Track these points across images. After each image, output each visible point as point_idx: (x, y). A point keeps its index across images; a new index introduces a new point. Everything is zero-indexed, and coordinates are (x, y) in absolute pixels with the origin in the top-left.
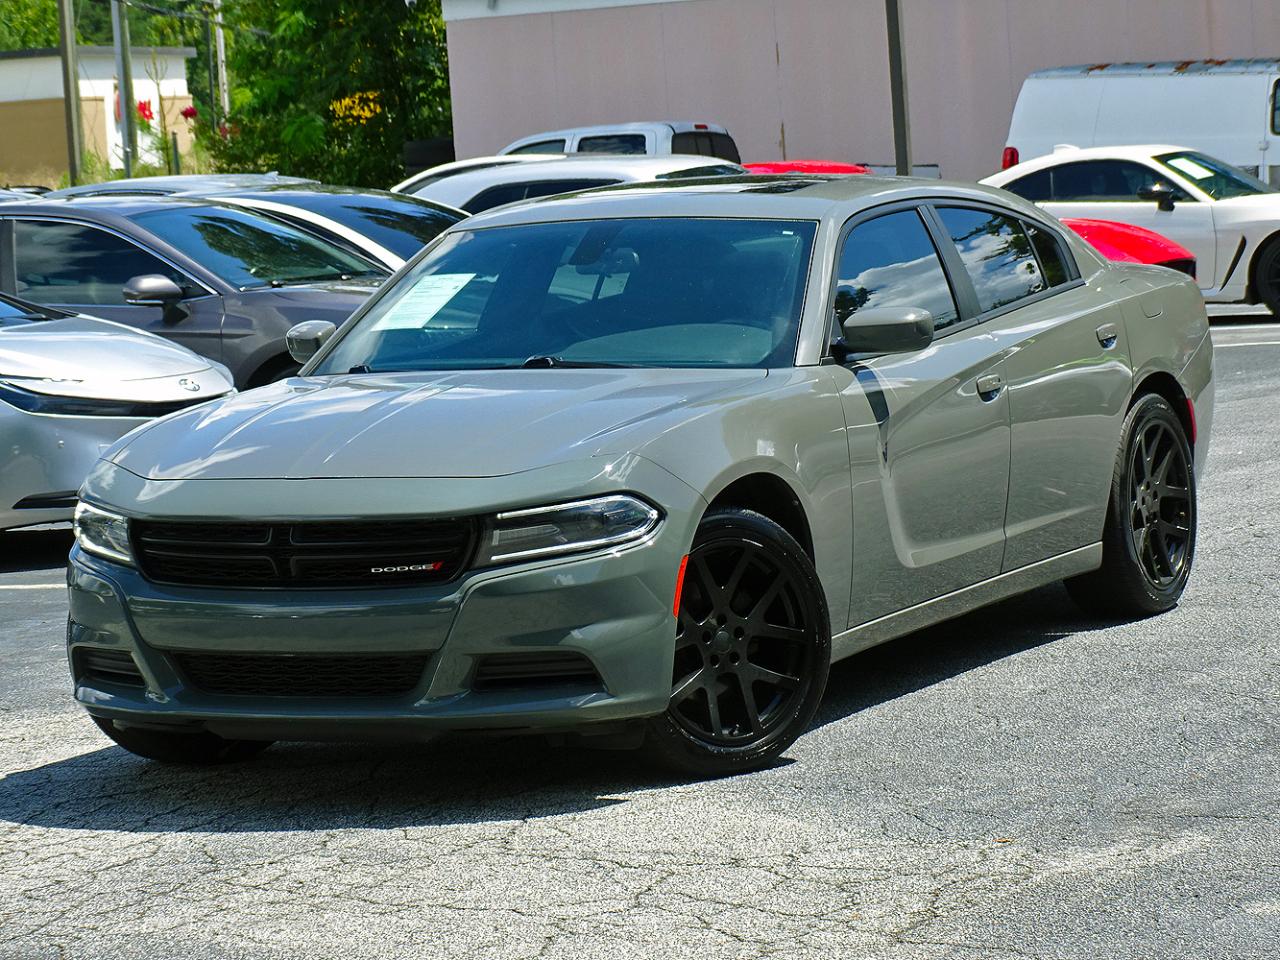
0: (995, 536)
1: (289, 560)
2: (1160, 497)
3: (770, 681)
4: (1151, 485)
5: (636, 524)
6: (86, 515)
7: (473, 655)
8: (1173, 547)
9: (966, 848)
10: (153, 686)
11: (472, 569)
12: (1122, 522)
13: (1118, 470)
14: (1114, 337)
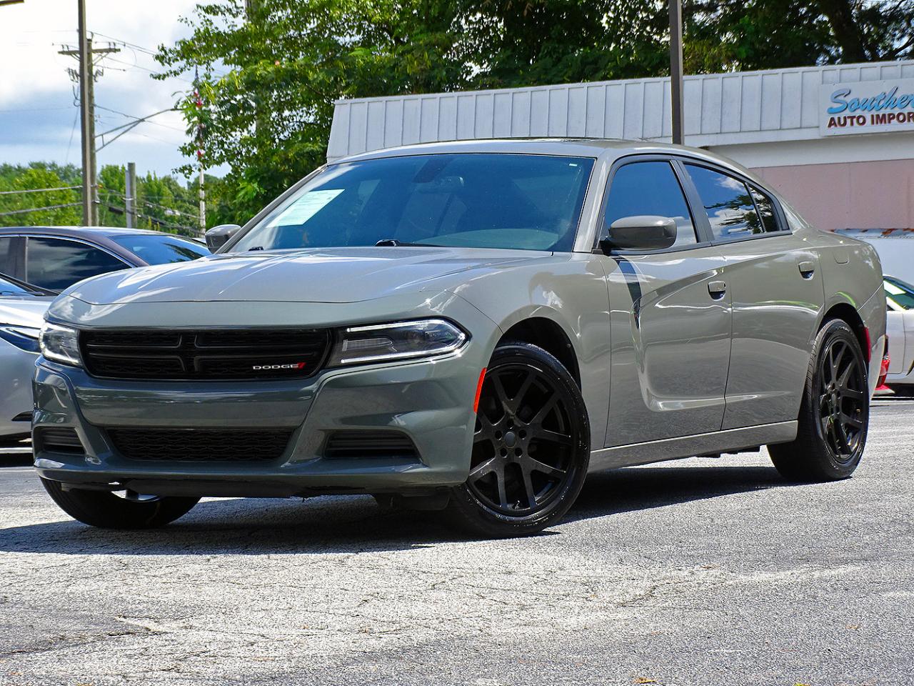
0: (717, 400)
1: (193, 359)
2: (843, 396)
3: (544, 471)
4: (836, 386)
5: (449, 342)
6: (49, 332)
7: (325, 431)
8: (850, 435)
9: (680, 570)
10: (90, 453)
11: (326, 368)
12: (813, 409)
13: (811, 369)
14: (812, 272)
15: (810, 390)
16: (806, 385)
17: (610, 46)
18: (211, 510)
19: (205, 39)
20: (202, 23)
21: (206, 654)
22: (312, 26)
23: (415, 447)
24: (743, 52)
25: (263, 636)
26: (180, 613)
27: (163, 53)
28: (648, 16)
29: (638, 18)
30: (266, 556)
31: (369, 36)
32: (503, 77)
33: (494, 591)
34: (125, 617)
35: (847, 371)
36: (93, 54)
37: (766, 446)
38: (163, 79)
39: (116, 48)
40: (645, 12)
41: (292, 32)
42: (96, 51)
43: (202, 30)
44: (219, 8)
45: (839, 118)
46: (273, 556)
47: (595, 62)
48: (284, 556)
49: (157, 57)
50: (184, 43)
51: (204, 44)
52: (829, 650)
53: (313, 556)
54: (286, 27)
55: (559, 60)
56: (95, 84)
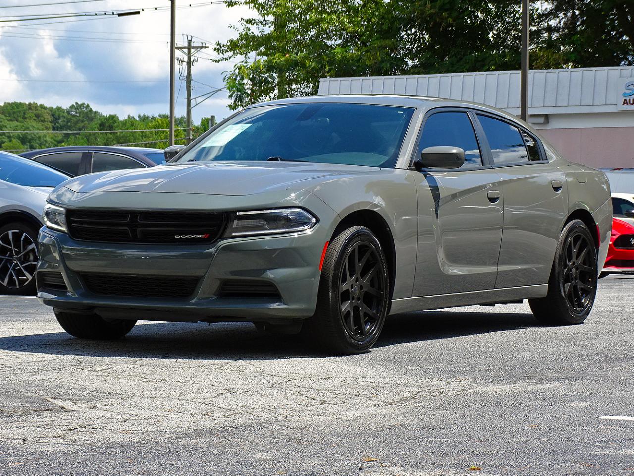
0: (492, 269)
1: (137, 230)
2: (580, 270)
4: (575, 263)
5: (304, 224)
6: (48, 210)
7: (220, 279)
8: (585, 294)
9: (442, 381)
10: (70, 288)
11: (222, 238)
12: (558, 277)
13: (558, 251)
14: (561, 188)
15: (557, 265)
16: (554, 261)
17: (493, 52)
18: (161, 328)
19: (246, 40)
20: (244, 29)
21: (90, 427)
22: (312, 33)
23: (279, 292)
24: (573, 57)
25: (137, 415)
26: (93, 398)
27: (219, 46)
28: (517, 34)
29: (511, 35)
30: (175, 361)
31: (347, 41)
32: (426, 68)
33: (311, 390)
34: (55, 399)
35: (583, 254)
36: (192, 49)
37: (527, 300)
38: (218, 62)
39: (206, 46)
40: (516, 32)
41: (299, 37)
42: (194, 47)
43: (243, 34)
44: (255, 20)
45: (629, 99)
46: (180, 360)
47: (484, 60)
48: (187, 361)
49: (215, 49)
50: (231, 41)
51: (244, 42)
52: (509, 442)
53: (205, 362)
54: (295, 34)
55: (461, 59)
56: (192, 67)
